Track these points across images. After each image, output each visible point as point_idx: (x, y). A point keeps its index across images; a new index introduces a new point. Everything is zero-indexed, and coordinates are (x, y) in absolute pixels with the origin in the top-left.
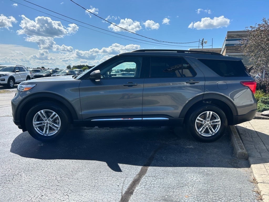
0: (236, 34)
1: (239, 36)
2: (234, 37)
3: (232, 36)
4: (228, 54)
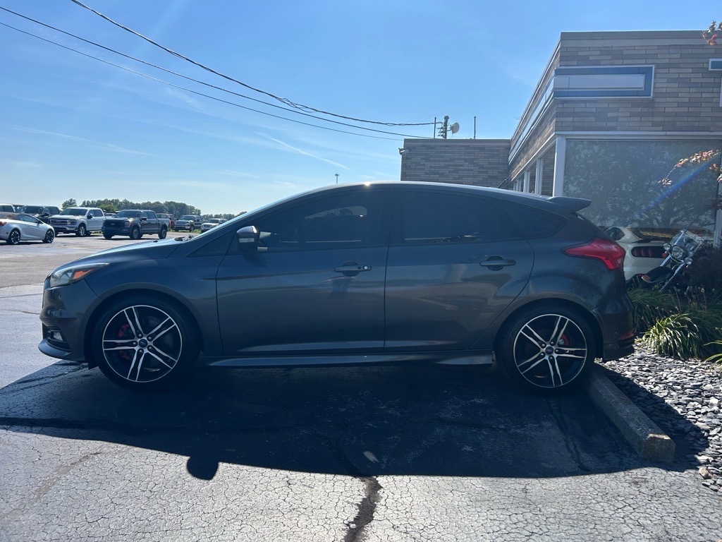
0: (600, 44)
1: (610, 57)
2: (591, 58)
3: (580, 54)
4: (566, 135)
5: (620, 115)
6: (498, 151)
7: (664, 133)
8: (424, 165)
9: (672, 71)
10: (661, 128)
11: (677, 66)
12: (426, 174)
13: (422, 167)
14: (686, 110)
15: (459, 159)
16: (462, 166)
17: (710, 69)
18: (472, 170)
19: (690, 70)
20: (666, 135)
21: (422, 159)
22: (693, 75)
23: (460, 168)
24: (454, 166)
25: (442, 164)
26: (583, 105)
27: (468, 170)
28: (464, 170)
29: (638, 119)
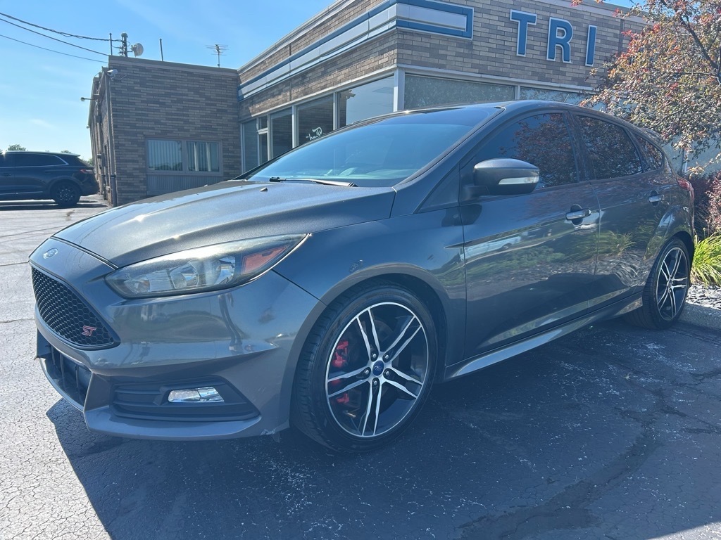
4: (405, 69)
5: (449, 53)
6: (225, 81)
7: (479, 75)
8: (139, 91)
9: (485, 16)
10: (477, 71)
11: (487, 12)
12: (142, 102)
13: (136, 93)
14: (493, 55)
15: (182, 87)
16: (187, 95)
17: (511, 20)
18: (198, 101)
19: (496, 18)
20: (481, 77)
21: (135, 83)
22: (498, 23)
23: (184, 97)
24: (177, 94)
25: (162, 91)
26: (419, 39)
27: (193, 101)
28: (189, 100)
29: (461, 59)
